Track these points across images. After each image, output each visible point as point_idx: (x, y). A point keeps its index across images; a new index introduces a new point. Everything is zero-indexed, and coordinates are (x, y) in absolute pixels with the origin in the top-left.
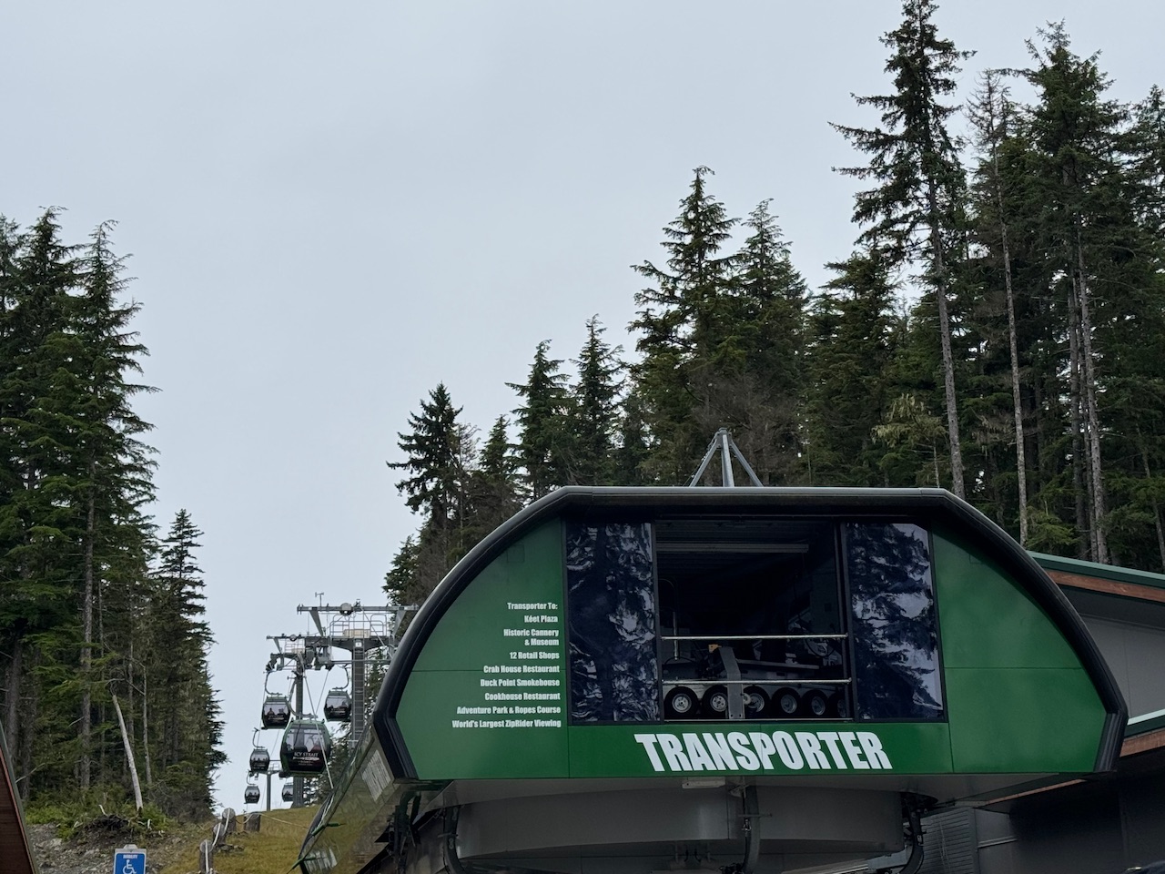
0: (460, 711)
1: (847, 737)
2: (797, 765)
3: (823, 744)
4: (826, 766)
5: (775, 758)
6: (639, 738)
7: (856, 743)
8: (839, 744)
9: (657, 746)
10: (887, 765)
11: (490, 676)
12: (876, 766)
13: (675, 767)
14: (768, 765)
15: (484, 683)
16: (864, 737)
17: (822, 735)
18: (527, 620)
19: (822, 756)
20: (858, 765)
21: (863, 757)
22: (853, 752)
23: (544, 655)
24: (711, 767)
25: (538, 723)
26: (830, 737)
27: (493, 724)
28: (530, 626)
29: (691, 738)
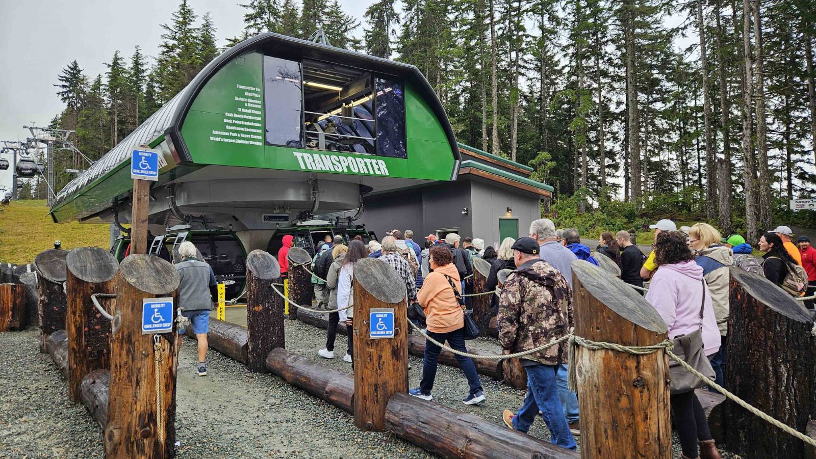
0: (214, 132)
1: (374, 161)
2: (356, 171)
3: (365, 163)
4: (366, 172)
5: (348, 167)
6: (295, 154)
7: (377, 164)
8: (371, 163)
9: (303, 158)
10: (387, 174)
11: (229, 118)
12: (383, 174)
13: (310, 168)
14: (346, 170)
15: (225, 120)
16: (380, 162)
17: (365, 160)
18: (246, 94)
19: (365, 168)
20: (378, 173)
21: (379, 170)
22: (376, 167)
23: (254, 112)
24: (324, 169)
25: (251, 143)
26: (368, 161)
27: (230, 141)
28: (248, 97)
29: (316, 156)
